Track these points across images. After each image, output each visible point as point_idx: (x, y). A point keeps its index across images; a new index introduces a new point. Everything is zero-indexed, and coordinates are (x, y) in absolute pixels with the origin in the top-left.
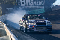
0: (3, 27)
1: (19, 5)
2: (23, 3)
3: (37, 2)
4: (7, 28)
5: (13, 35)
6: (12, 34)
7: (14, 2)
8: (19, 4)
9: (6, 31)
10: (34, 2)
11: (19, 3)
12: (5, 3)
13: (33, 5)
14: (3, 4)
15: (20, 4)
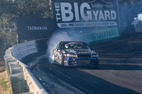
0: (20, 71)
1: (58, 19)
2: (67, 15)
3: (101, 12)
4: (28, 75)
5: (42, 90)
6: (41, 88)
7: (46, 13)
8: (58, 16)
9: (26, 81)
10: (94, 12)
11: (58, 14)
12: (24, 15)
13: (91, 19)
14: (20, 16)
15: (60, 16)
